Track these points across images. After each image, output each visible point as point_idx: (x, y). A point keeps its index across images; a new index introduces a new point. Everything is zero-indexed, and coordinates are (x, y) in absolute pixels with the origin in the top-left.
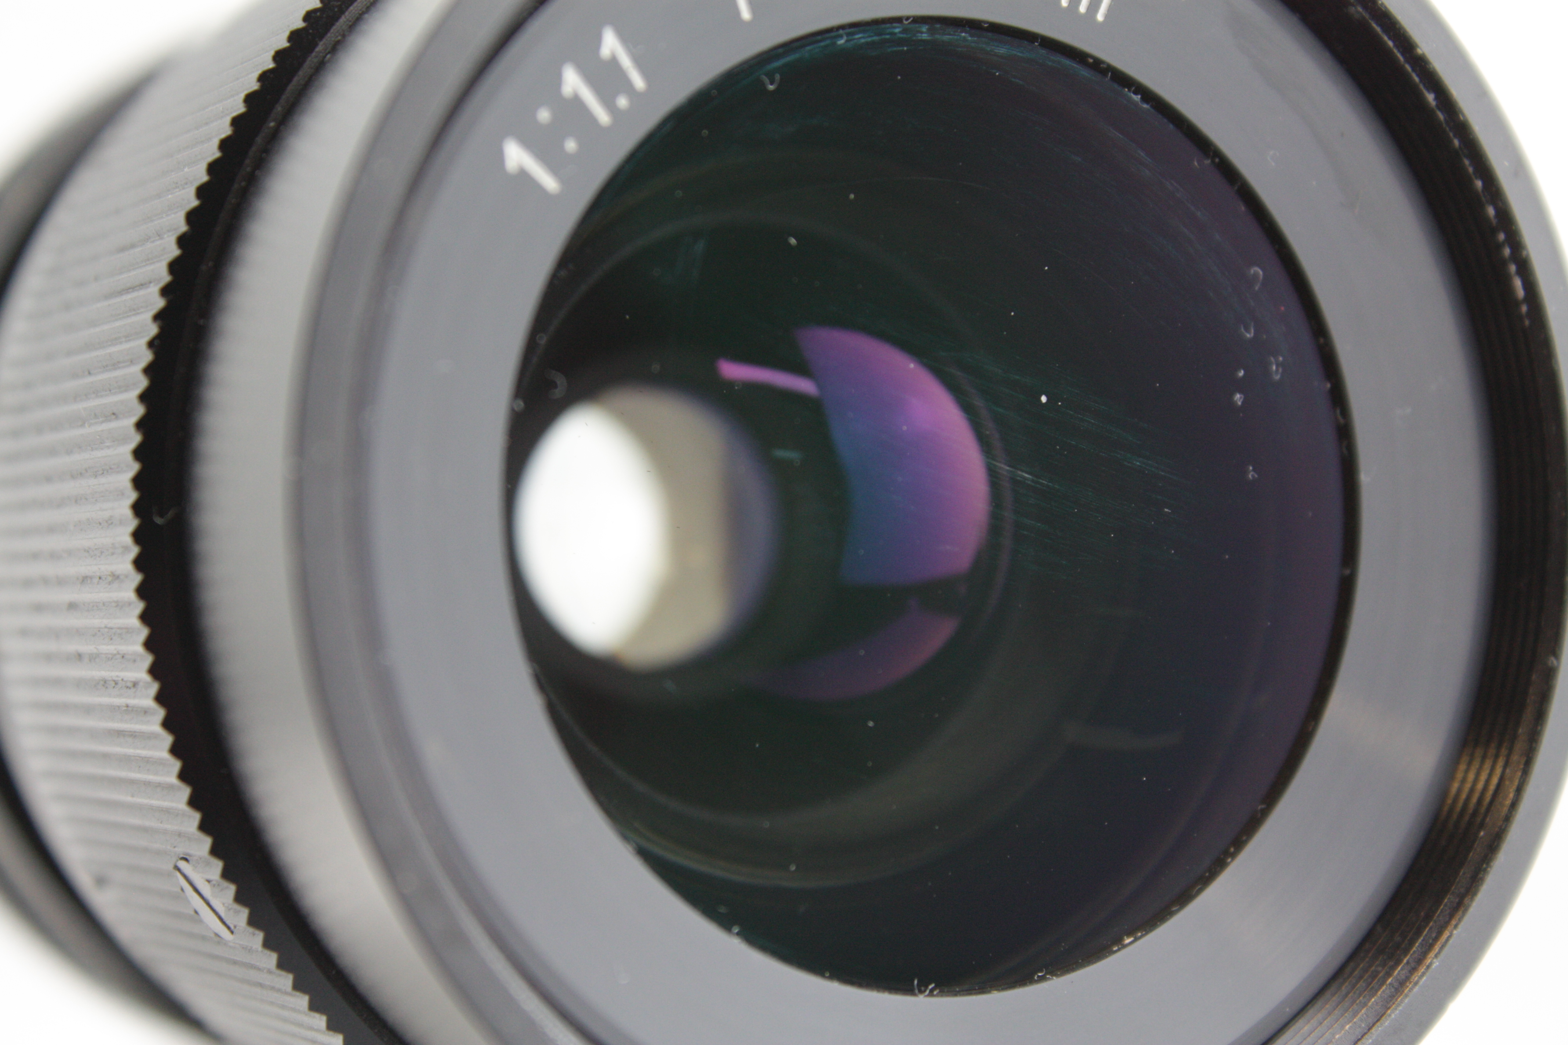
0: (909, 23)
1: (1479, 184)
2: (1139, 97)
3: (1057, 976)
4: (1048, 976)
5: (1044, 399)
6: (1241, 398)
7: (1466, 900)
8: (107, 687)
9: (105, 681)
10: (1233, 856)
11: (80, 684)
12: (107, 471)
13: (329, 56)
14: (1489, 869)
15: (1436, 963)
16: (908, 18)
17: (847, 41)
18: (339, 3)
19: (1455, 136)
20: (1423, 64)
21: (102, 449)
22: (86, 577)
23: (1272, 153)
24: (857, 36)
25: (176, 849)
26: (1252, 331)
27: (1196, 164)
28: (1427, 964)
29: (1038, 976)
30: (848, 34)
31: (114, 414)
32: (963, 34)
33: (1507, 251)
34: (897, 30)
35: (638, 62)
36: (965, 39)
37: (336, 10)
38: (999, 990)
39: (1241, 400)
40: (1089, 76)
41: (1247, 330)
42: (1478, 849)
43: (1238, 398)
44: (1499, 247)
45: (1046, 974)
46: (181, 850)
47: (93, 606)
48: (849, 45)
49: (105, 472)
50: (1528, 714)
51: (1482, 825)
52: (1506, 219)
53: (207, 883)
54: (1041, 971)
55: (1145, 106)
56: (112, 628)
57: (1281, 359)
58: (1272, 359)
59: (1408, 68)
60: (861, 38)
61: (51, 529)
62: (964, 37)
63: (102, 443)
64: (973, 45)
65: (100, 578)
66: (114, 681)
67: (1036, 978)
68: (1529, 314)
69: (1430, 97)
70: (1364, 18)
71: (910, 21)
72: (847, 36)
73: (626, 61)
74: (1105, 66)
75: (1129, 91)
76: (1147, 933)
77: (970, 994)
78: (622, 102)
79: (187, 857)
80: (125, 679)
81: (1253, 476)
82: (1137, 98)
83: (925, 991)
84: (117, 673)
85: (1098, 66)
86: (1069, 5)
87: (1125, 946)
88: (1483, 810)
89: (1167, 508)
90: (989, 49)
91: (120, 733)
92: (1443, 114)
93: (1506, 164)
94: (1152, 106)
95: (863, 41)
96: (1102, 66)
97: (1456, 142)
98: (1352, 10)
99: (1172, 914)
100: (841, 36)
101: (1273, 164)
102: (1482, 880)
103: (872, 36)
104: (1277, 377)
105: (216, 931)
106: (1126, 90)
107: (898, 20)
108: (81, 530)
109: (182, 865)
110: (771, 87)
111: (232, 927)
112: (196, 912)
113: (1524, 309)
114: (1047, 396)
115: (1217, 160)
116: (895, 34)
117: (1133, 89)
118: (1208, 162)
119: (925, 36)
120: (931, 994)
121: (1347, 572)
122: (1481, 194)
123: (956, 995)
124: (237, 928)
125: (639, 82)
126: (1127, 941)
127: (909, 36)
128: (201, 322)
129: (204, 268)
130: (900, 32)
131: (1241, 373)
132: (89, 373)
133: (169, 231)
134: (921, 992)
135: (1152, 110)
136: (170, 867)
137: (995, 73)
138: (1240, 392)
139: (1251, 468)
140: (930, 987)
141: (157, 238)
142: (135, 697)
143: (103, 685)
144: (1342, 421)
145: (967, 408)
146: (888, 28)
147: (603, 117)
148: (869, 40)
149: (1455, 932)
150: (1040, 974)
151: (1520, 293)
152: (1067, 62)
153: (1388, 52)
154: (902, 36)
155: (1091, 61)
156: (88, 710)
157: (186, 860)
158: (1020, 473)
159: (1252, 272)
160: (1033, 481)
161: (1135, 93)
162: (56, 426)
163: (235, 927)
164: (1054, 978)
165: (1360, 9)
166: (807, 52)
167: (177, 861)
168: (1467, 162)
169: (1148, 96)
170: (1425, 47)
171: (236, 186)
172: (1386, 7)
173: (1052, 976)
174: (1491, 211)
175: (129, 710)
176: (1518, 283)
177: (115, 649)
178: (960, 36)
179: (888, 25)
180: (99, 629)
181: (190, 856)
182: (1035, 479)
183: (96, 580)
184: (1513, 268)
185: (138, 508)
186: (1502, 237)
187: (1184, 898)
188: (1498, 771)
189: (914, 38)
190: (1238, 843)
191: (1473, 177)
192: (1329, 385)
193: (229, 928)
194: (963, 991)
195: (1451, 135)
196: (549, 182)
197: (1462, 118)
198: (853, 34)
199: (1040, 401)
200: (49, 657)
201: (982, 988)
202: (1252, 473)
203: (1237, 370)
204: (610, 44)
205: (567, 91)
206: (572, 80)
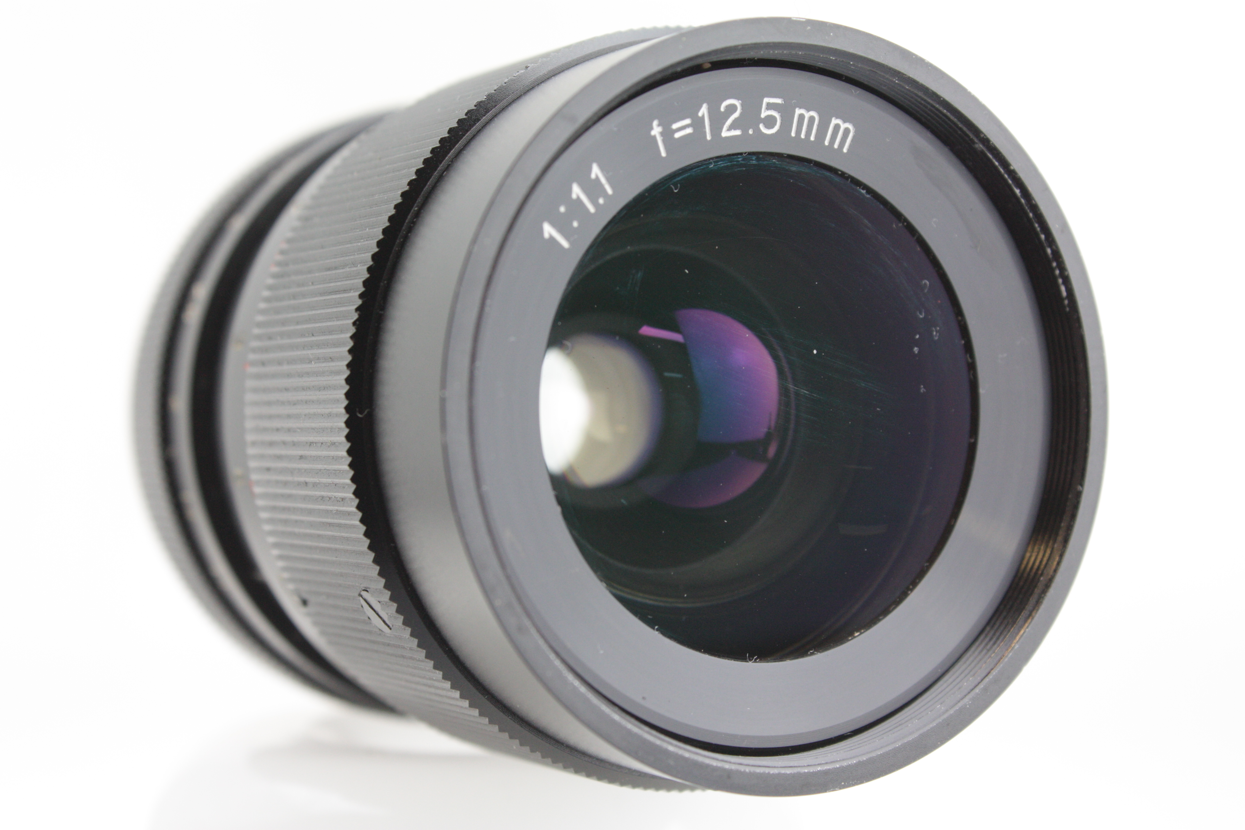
0: (746, 156)
1: (1043, 237)
2: (865, 191)
3: (820, 652)
4: (815, 653)
5: (815, 352)
6: (917, 350)
7: (1033, 614)
8: (324, 501)
9: (323, 497)
10: (912, 590)
11: (305, 498)
12: (327, 388)
13: (445, 173)
14: (1045, 597)
15: (1017, 646)
16: (745, 153)
17: (714, 166)
18: (449, 144)
19: (1030, 212)
20: (1014, 174)
21: (324, 376)
22: (313, 443)
23: (934, 220)
24: (719, 163)
25: (362, 585)
26: (923, 314)
27: (894, 226)
28: (1013, 646)
29: (810, 653)
30: (715, 162)
31: (331, 358)
32: (774, 161)
33: (1057, 272)
34: (740, 159)
35: (608, 180)
36: (774, 163)
37: (448, 147)
38: (790, 660)
39: (917, 351)
40: (839, 181)
41: (921, 313)
42: (1040, 586)
43: (916, 350)
44: (1053, 270)
45: (815, 651)
46: (365, 585)
47: (317, 458)
48: (716, 168)
49: (326, 388)
50: (1066, 518)
51: (1042, 574)
52: (1057, 255)
53: (379, 603)
54: (812, 650)
55: (868, 196)
56: (329, 470)
57: (938, 328)
58: (934, 329)
59: (1006, 176)
60: (721, 164)
61: (289, 416)
62: (774, 162)
63: (323, 373)
64: (779, 166)
65: (322, 444)
66: (329, 497)
67: (809, 653)
68: (1069, 305)
69: (1018, 191)
70: (982, 150)
71: (746, 154)
72: (714, 163)
73: (603, 180)
74: (847, 175)
75: (860, 188)
76: (867, 630)
77: (775, 662)
78: (601, 201)
79: (368, 589)
80: (336, 497)
81: (923, 390)
82: (864, 192)
83: (752, 660)
84: (332, 494)
85: (843, 175)
86: (829, 145)
87: (855, 637)
88: (1042, 567)
89: (878, 408)
90: (787, 168)
91: (331, 524)
92: (1024, 200)
93: (1057, 226)
94: (872, 196)
95: (722, 165)
96: (846, 175)
97: (1031, 215)
98: (977, 146)
99: (879, 620)
100: (711, 163)
101: (935, 226)
102: (1042, 602)
103: (727, 163)
104: (936, 338)
105: (380, 628)
106: (858, 188)
107: (741, 154)
108: (310, 418)
109: (364, 594)
110: (676, 191)
111: (391, 626)
112: (369, 618)
113: (1066, 302)
114: (816, 350)
115: (905, 224)
116: (738, 161)
117: (862, 187)
118: (901, 225)
119: (754, 162)
120: (755, 661)
121: (972, 440)
122: (1044, 242)
123: (768, 662)
124: (394, 626)
125: (610, 191)
126: (856, 634)
127: (746, 162)
128: (382, 312)
129: (382, 284)
130: (742, 160)
131: (917, 337)
132: (313, 335)
133: (360, 263)
134: (750, 660)
135: (872, 198)
136: (356, 594)
137: (790, 181)
138: (917, 347)
139: (922, 386)
140: (755, 658)
141: (353, 266)
142: (343, 506)
143: (322, 499)
144: (970, 360)
145: (775, 358)
146: (736, 158)
147: (592, 209)
148: (726, 165)
149: (1027, 630)
150: (811, 651)
151: (1064, 294)
152: (828, 174)
153: (996, 168)
154: (742, 162)
155: (840, 173)
156: (310, 512)
157: (367, 591)
158: (802, 390)
159: (923, 282)
160: (809, 395)
161: (863, 189)
162: (291, 361)
163: (393, 626)
164: (819, 653)
165: (981, 146)
166: (693, 172)
167: (361, 591)
168: (1036, 225)
169: (869, 190)
170: (1015, 165)
171: (398, 241)
172: (994, 145)
173: (817, 652)
174: (1049, 251)
175: (339, 513)
176: (1063, 289)
177: (332, 481)
178: (772, 161)
179: (735, 157)
180: (320, 470)
181: (369, 588)
182: (810, 393)
183: (320, 445)
184: (1060, 281)
185: (347, 409)
186: (1054, 264)
187: (886, 612)
188: (1048, 552)
189: (749, 163)
190: (914, 583)
191: (1040, 233)
192: (963, 342)
193: (388, 626)
194: (771, 660)
195: (1028, 211)
196: (565, 244)
197: (1034, 202)
198: (717, 162)
199: (813, 353)
200: (285, 484)
201: (781, 658)
202: (923, 389)
203: (915, 335)
204: (596, 171)
205: (574, 196)
206: (576, 191)
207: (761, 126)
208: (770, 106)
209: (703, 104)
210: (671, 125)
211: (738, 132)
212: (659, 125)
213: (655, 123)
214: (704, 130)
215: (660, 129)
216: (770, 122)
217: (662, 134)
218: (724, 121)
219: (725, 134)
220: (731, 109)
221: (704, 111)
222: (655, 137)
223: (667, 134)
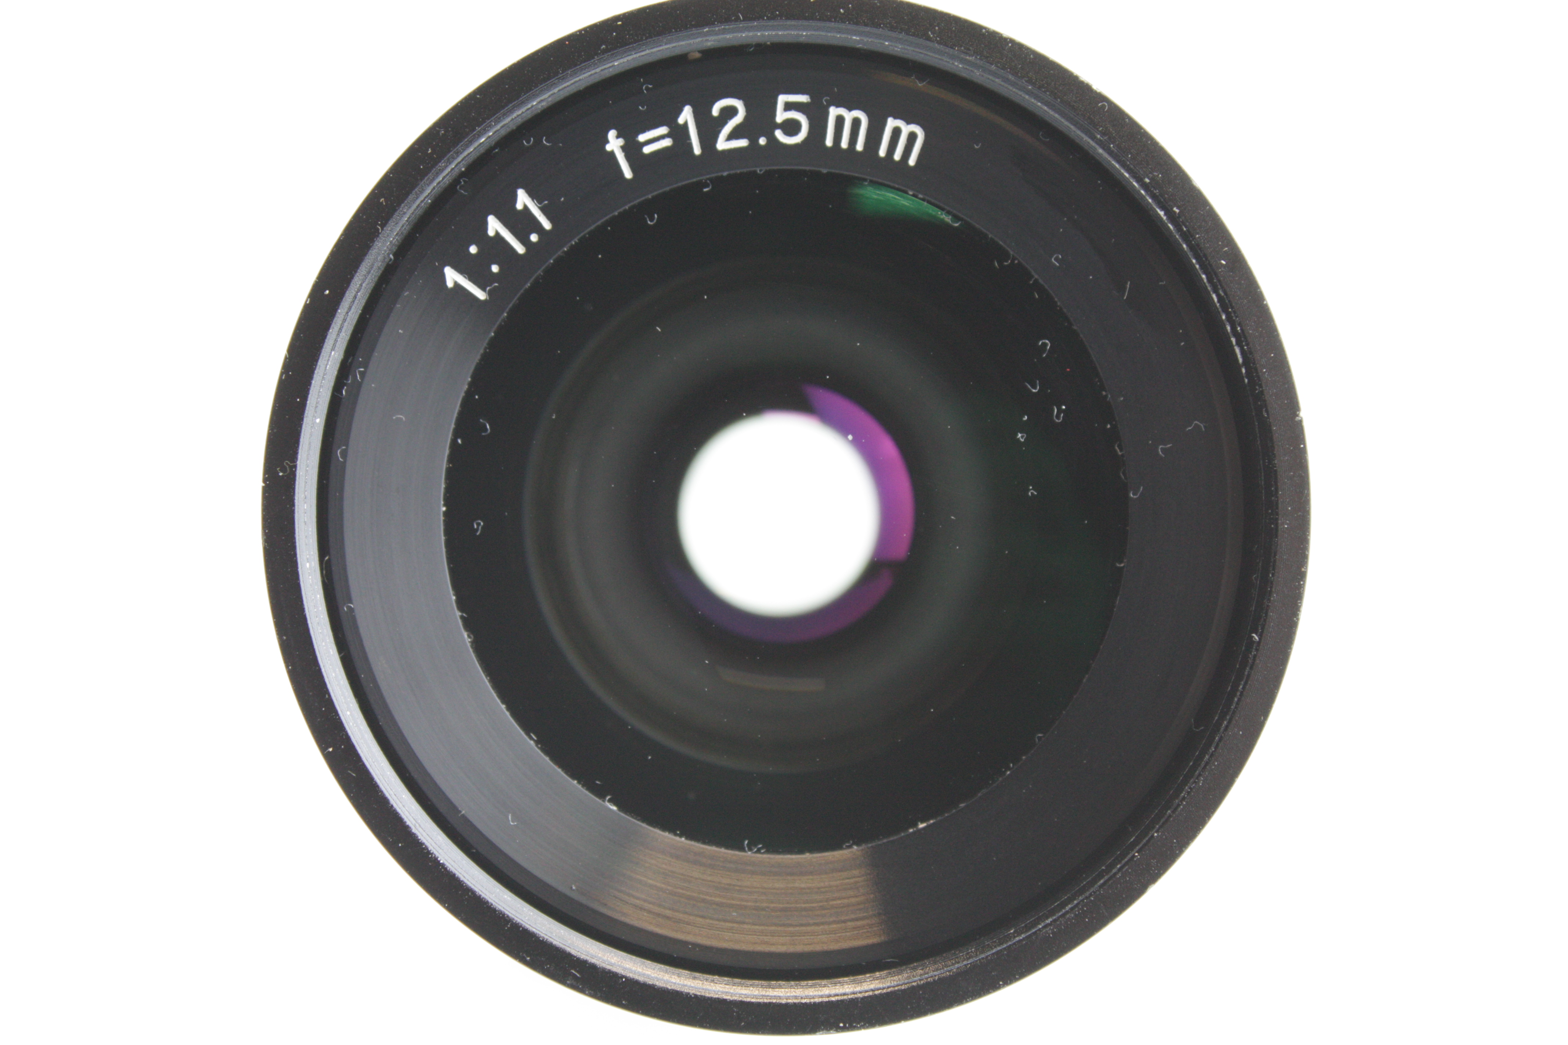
19: (1183, 242)
23: (1055, 256)
29: (846, 846)
35: (543, 210)
39: (1023, 438)
43: (1020, 436)
55: (955, 225)
58: (1055, 408)
73: (535, 211)
75: (942, 213)
78: (534, 238)
82: (948, 219)
83: (754, 849)
86: (886, 156)
89: (953, 516)
92: (1173, 226)
94: (961, 224)
97: (1185, 246)
101: (1057, 264)
110: (651, 223)
115: (1016, 261)
117: (945, 212)
125: (547, 225)
126: (920, 825)
134: (750, 849)
135: (962, 227)
138: (1023, 432)
144: (1119, 452)
147: (520, 249)
152: (889, 195)
161: (946, 215)
169: (957, 217)
195: (1181, 241)
196: (481, 295)
204: (523, 199)
205: (491, 233)
206: (494, 226)
207: (779, 134)
208: (788, 107)
209: (684, 106)
210: (637, 135)
211: (743, 143)
212: (618, 137)
213: (612, 134)
214: (688, 141)
215: (621, 142)
216: (791, 127)
217: (624, 148)
218: (720, 128)
219: (722, 144)
220: (730, 112)
221: (686, 116)
222: (612, 154)
223: (632, 150)
